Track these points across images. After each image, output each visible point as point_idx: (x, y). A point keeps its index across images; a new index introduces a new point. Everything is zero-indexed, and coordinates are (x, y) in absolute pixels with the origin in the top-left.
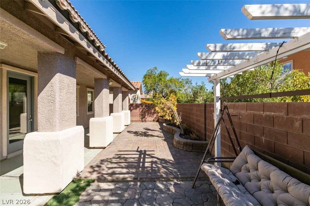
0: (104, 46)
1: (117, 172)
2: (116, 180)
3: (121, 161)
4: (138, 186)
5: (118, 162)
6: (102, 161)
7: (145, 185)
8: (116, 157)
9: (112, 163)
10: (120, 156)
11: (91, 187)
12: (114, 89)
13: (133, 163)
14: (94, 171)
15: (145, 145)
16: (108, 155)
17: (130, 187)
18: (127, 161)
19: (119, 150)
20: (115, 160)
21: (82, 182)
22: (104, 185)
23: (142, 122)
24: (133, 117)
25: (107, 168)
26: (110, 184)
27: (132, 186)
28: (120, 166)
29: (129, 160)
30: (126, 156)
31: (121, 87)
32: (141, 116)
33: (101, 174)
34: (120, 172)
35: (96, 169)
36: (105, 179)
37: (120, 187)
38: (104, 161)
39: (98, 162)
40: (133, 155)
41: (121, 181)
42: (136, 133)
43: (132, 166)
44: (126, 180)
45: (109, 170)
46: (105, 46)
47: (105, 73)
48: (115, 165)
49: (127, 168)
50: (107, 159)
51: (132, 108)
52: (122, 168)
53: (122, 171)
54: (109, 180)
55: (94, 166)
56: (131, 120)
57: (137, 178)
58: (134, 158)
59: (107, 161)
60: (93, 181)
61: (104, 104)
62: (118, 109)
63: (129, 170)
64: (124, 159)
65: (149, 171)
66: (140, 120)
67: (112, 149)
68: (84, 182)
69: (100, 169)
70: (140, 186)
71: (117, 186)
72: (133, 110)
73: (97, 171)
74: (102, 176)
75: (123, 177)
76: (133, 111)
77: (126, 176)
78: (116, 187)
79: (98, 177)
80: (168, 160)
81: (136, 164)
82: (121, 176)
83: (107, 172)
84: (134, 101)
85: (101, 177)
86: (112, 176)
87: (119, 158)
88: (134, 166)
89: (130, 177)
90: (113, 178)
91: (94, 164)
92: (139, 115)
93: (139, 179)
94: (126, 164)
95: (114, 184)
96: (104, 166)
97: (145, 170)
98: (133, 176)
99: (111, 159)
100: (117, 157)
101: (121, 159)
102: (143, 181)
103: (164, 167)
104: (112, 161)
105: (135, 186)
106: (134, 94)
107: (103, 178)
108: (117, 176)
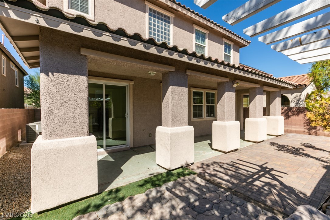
0: (248, 41)
1: (218, 176)
2: (212, 181)
3: (231, 169)
4: (225, 195)
5: (228, 168)
6: (214, 162)
7: (232, 198)
8: (229, 164)
9: (221, 167)
10: (234, 165)
11: (189, 176)
12: (250, 91)
13: (242, 176)
14: (202, 167)
15: (279, 163)
16: (225, 160)
17: (218, 192)
18: (237, 171)
19: (239, 159)
20: (226, 166)
21: (187, 171)
22: (198, 180)
23: (310, 134)
24: (292, 126)
25: (213, 169)
26: (203, 181)
27: (220, 192)
28: (226, 172)
29: (241, 171)
30: (241, 166)
31: (259, 87)
32: (308, 125)
33: (205, 172)
34: (221, 177)
35: (205, 167)
36: (204, 176)
37: (209, 187)
38: (216, 163)
39: (210, 162)
40: (250, 168)
41: (215, 184)
42: (281, 148)
43: (238, 177)
44: (221, 185)
45: (213, 171)
46: (250, 41)
47: (228, 76)
48: (222, 170)
49: (231, 176)
50: (220, 162)
51: (290, 113)
52: (227, 175)
53: (224, 177)
54: (206, 178)
55: (205, 164)
56: (284, 130)
57: (232, 188)
58: (247, 171)
59: (218, 164)
60: (194, 174)
61: (226, 108)
62: (256, 113)
63: (231, 179)
64: (236, 168)
65: (253, 190)
66: (304, 132)
67: (233, 155)
68: (188, 172)
69: (207, 168)
70: (227, 196)
71: (208, 185)
72: (292, 115)
73: (204, 168)
74: (204, 173)
75: (219, 182)
76: (292, 117)
77: (224, 182)
78: (206, 186)
79: (200, 173)
80: (297, 191)
81: (244, 177)
82: (219, 180)
83: (211, 172)
84: (297, 103)
85: (202, 173)
86: (211, 177)
87: (233, 166)
88: (240, 178)
89: (226, 185)
90: (211, 179)
91: (206, 163)
92: (304, 123)
93: (233, 191)
94: (233, 173)
95: (206, 183)
96: (212, 167)
97: (250, 186)
98: (230, 185)
99: (223, 164)
100: (231, 164)
101: (233, 167)
102: (236, 194)
103: (279, 195)
104: (223, 165)
105: (222, 193)
106: (297, 94)
107: (203, 175)
108: (216, 178)
